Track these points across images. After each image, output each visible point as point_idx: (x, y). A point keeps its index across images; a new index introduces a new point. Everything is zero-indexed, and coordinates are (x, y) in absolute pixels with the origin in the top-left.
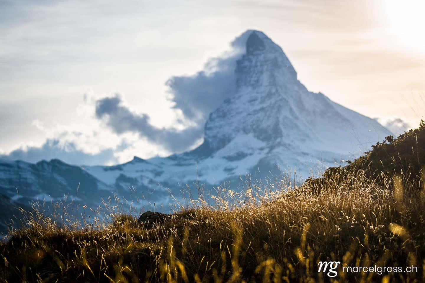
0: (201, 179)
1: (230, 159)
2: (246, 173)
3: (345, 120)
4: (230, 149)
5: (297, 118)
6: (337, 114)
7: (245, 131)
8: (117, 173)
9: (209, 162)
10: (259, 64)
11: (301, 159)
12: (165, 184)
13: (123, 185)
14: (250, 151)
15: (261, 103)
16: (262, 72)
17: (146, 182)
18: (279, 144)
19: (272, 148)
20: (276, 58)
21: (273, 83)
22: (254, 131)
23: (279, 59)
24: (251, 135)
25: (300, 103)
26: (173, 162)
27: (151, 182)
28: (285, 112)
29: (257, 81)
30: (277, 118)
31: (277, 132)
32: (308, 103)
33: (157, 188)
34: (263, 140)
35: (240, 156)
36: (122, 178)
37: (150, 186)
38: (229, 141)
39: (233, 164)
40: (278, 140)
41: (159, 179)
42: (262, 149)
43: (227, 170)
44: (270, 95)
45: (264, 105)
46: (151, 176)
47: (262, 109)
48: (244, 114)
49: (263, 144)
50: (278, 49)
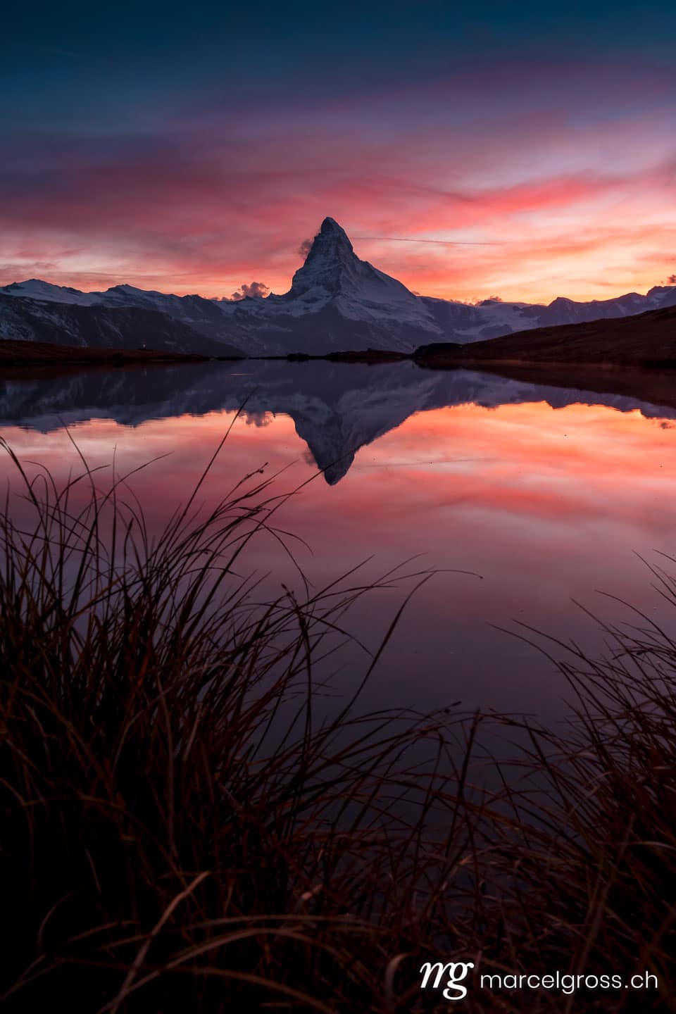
0: (289, 313)
1: (307, 301)
2: (316, 311)
3: (380, 281)
4: (307, 295)
5: (351, 277)
6: (377, 277)
7: (318, 284)
8: (235, 307)
9: (294, 303)
10: (328, 240)
11: (352, 304)
12: (266, 315)
13: (239, 314)
14: (321, 298)
15: (329, 266)
16: (330, 246)
17: (253, 313)
18: (339, 294)
19: (334, 296)
20: (340, 237)
21: (337, 253)
22: (324, 285)
23: (342, 238)
24: (321, 287)
25: (353, 267)
26: (272, 302)
27: (256, 314)
28: (343, 274)
29: (328, 251)
30: (339, 277)
31: (338, 286)
32: (359, 268)
33: (260, 318)
34: (329, 290)
35: (314, 300)
36: (238, 310)
37: (256, 316)
38: (307, 290)
39: (309, 305)
40: (339, 291)
41: (262, 312)
42: (328, 297)
43: (306, 309)
44: (335, 261)
45: (331, 268)
46: (257, 310)
47: (329, 270)
48: (318, 273)
49: (329, 293)
50: (341, 231)
